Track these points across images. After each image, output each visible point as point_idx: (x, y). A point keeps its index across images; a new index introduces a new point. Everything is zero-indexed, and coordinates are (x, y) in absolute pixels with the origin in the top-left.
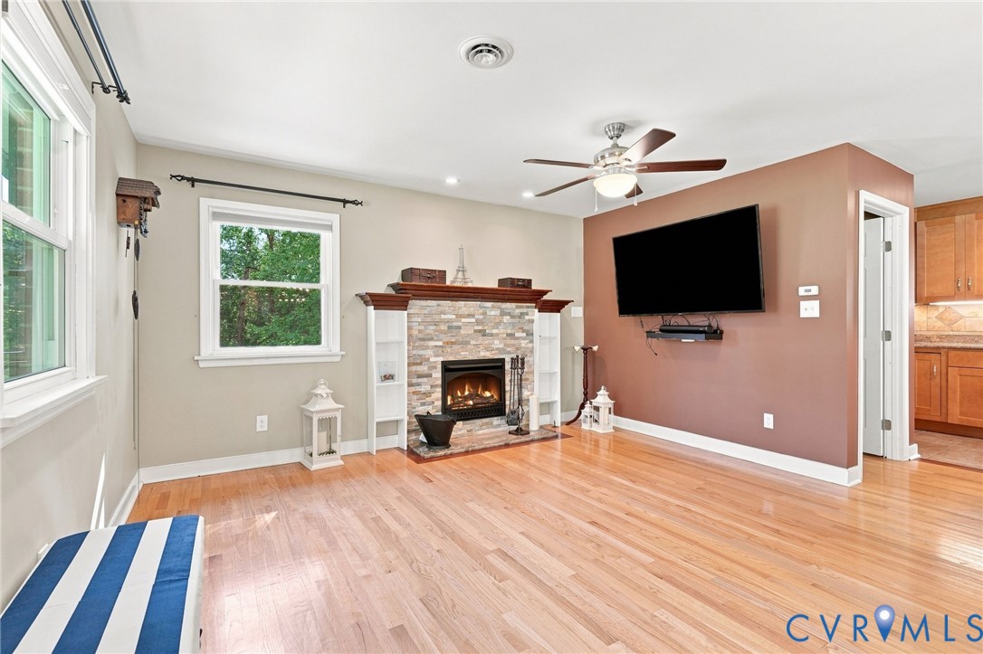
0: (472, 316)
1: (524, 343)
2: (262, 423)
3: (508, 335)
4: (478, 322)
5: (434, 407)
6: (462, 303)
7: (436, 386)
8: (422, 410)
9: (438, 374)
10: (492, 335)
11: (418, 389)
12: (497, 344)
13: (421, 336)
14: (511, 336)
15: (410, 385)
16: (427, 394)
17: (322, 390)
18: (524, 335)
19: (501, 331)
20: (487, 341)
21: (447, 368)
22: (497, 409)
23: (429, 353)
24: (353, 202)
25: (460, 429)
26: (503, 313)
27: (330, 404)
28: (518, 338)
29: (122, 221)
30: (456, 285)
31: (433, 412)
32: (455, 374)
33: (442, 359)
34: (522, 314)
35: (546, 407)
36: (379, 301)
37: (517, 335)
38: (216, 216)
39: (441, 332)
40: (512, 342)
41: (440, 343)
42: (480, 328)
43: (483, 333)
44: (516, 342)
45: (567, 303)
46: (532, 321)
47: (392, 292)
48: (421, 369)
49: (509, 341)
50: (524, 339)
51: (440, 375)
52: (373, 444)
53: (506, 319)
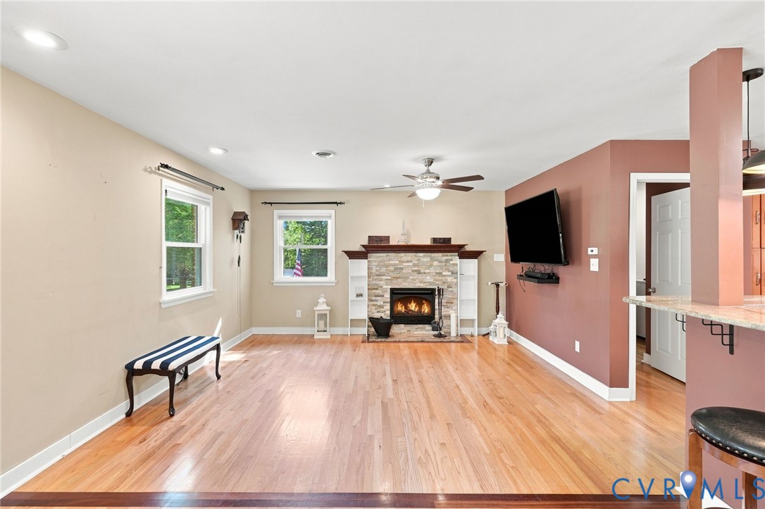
0: (411, 261)
1: (449, 279)
2: (299, 313)
3: (437, 273)
4: (414, 265)
5: (385, 314)
6: (403, 254)
7: (387, 302)
8: (377, 315)
9: (388, 295)
10: (425, 273)
11: (375, 303)
12: (429, 279)
13: (378, 273)
14: (440, 274)
15: (370, 300)
16: (381, 307)
17: (322, 300)
18: (450, 273)
19: (432, 270)
20: (420, 277)
21: (394, 292)
22: (427, 320)
23: (382, 283)
24: (340, 203)
25: (398, 330)
26: (433, 260)
27: (325, 307)
28: (445, 276)
30: (399, 244)
31: (384, 317)
32: (399, 295)
33: (390, 287)
34: (447, 261)
35: (463, 323)
36: (352, 255)
37: (444, 273)
38: (280, 217)
39: (390, 271)
40: (440, 278)
41: (390, 278)
42: (416, 269)
43: (419, 273)
44: (443, 278)
45: (482, 252)
46: (456, 265)
47: (363, 250)
48: (377, 292)
49: (437, 277)
50: (450, 276)
51: (389, 296)
52: (348, 331)
53: (435, 263)
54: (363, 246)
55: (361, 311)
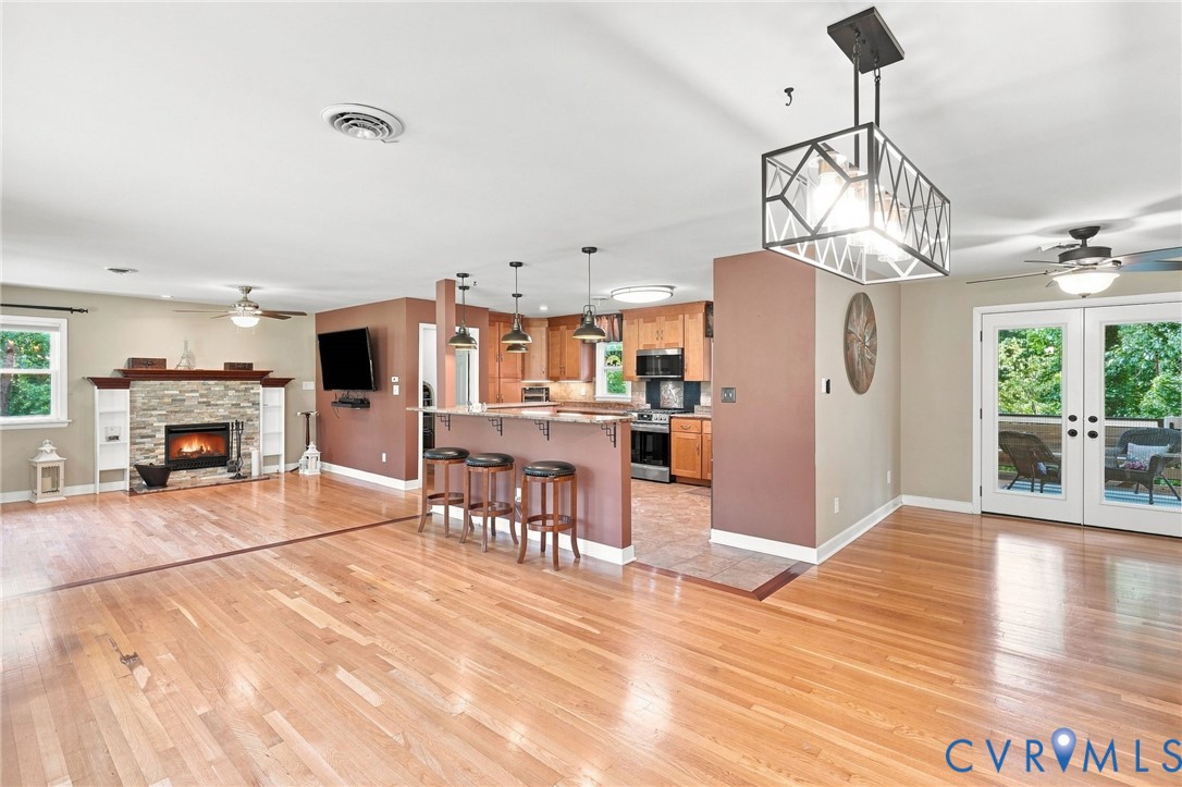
0: (196, 391)
1: (249, 411)
3: (233, 405)
4: (202, 396)
5: (158, 457)
6: (185, 383)
7: (160, 444)
8: (144, 462)
9: (161, 435)
10: (216, 405)
11: (142, 446)
12: (221, 411)
13: (145, 407)
14: (237, 405)
15: (132, 443)
16: (152, 451)
17: (48, 448)
18: (250, 404)
19: (226, 401)
20: (210, 410)
21: (171, 430)
22: (220, 460)
23: (153, 420)
24: (79, 311)
25: (178, 477)
26: (227, 388)
27: (54, 457)
28: (244, 407)
30: (179, 369)
31: (156, 463)
32: (178, 434)
33: (165, 424)
34: (246, 390)
35: (268, 460)
36: (103, 383)
37: (242, 405)
39: (164, 403)
40: (238, 410)
41: (164, 412)
42: (204, 400)
43: (208, 404)
44: (242, 410)
45: (290, 380)
46: (258, 394)
47: (119, 376)
48: (144, 432)
49: (234, 410)
50: (250, 407)
51: (164, 436)
52: (96, 487)
53: (231, 393)
54: (120, 371)
55: (119, 458)
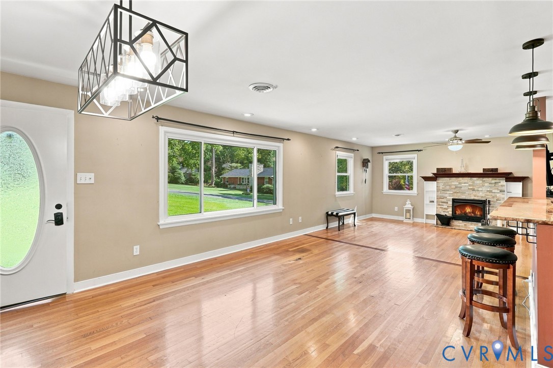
0: (467, 183)
1: (498, 195)
2: (396, 209)
3: (487, 191)
4: (470, 185)
5: (449, 213)
6: (461, 179)
7: (450, 207)
8: (443, 214)
9: (450, 203)
10: (478, 191)
11: (442, 206)
12: (481, 194)
13: (443, 189)
14: (490, 191)
15: (438, 205)
16: (447, 209)
17: (408, 202)
18: (499, 191)
19: (484, 189)
20: (474, 193)
21: (454, 201)
23: (446, 195)
24: (420, 150)
25: (457, 223)
26: (484, 182)
27: (410, 206)
28: (495, 193)
29: (363, 166)
30: (459, 172)
31: (448, 215)
32: (458, 204)
33: (452, 198)
34: (496, 183)
36: (426, 179)
37: (493, 191)
38: (387, 160)
39: (452, 188)
40: (491, 194)
41: (452, 192)
42: (471, 187)
43: (473, 190)
44: (493, 194)
45: (526, 178)
46: (504, 186)
47: (433, 176)
48: (443, 200)
49: (488, 193)
50: (499, 193)
51: (451, 203)
52: (424, 221)
53: (486, 184)
54: (433, 174)
55: (433, 210)
